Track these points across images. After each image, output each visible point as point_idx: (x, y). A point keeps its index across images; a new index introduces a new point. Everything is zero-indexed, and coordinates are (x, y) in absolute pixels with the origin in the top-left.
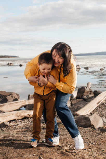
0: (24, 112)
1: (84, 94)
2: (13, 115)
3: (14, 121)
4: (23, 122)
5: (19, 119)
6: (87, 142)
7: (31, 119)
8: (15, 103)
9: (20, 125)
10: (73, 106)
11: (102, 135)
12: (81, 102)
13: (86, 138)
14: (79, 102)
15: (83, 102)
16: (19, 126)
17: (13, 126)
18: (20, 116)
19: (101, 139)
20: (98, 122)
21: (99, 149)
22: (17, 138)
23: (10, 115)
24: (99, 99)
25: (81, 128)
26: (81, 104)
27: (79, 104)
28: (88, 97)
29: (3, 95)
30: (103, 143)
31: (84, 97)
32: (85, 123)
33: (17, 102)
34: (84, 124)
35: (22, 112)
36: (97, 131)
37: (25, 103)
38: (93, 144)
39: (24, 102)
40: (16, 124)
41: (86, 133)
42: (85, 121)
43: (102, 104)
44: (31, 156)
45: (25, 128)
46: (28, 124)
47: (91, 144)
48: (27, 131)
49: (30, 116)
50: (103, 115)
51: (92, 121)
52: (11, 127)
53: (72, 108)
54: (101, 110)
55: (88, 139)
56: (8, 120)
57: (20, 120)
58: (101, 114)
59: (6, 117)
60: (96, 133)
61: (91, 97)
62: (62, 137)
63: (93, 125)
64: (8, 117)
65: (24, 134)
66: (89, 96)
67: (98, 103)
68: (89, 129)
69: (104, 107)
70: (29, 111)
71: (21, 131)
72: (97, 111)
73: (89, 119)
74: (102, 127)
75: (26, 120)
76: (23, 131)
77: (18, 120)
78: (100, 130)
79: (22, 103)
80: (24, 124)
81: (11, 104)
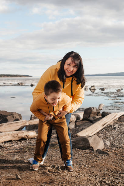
0: (21, 133)
1: (91, 115)
2: (9, 136)
3: (10, 142)
4: (20, 143)
5: (16, 140)
6: (79, 164)
7: (28, 140)
8: (14, 123)
9: (16, 146)
10: (78, 127)
11: (99, 158)
12: (86, 123)
13: (80, 160)
14: (84, 123)
15: (88, 124)
16: (13, 147)
17: (8, 147)
18: (16, 136)
19: (96, 162)
20: (97, 144)
21: (90, 171)
22: (2, 157)
23: (5, 136)
24: (106, 120)
25: (78, 150)
26: (86, 126)
27: (84, 126)
28: (94, 119)
29: (4, 115)
30: (97, 165)
31: (90, 119)
32: (84, 144)
33: (16, 123)
34: (82, 146)
35: (19, 133)
36: (95, 154)
37: (25, 124)
38: (86, 166)
39: (24, 122)
40: (12, 145)
41: (81, 155)
42: (84, 142)
43: (109, 126)
44: (9, 175)
45: (19, 149)
46: (24, 145)
47: (83, 166)
48: (20, 152)
49: (27, 137)
50: (107, 138)
51: (91, 143)
52: (4, 148)
53: (76, 130)
54: (107, 132)
55: (81, 161)
56: (3, 140)
57: (16, 142)
58: (105, 137)
59: (1, 138)
60: (93, 155)
61: (98, 119)
62: (54, 158)
63: (92, 147)
64: (4, 137)
65: (15, 155)
66: (95, 117)
67: (104, 125)
68: (87, 151)
69: (110, 129)
70: (26, 132)
71: (13, 152)
72: (102, 133)
73: (88, 140)
74: (103, 150)
75: (23, 141)
76: (15, 152)
77: (14, 141)
78: (99, 152)
79: (22, 123)
80: (19, 145)
81: (9, 124)
